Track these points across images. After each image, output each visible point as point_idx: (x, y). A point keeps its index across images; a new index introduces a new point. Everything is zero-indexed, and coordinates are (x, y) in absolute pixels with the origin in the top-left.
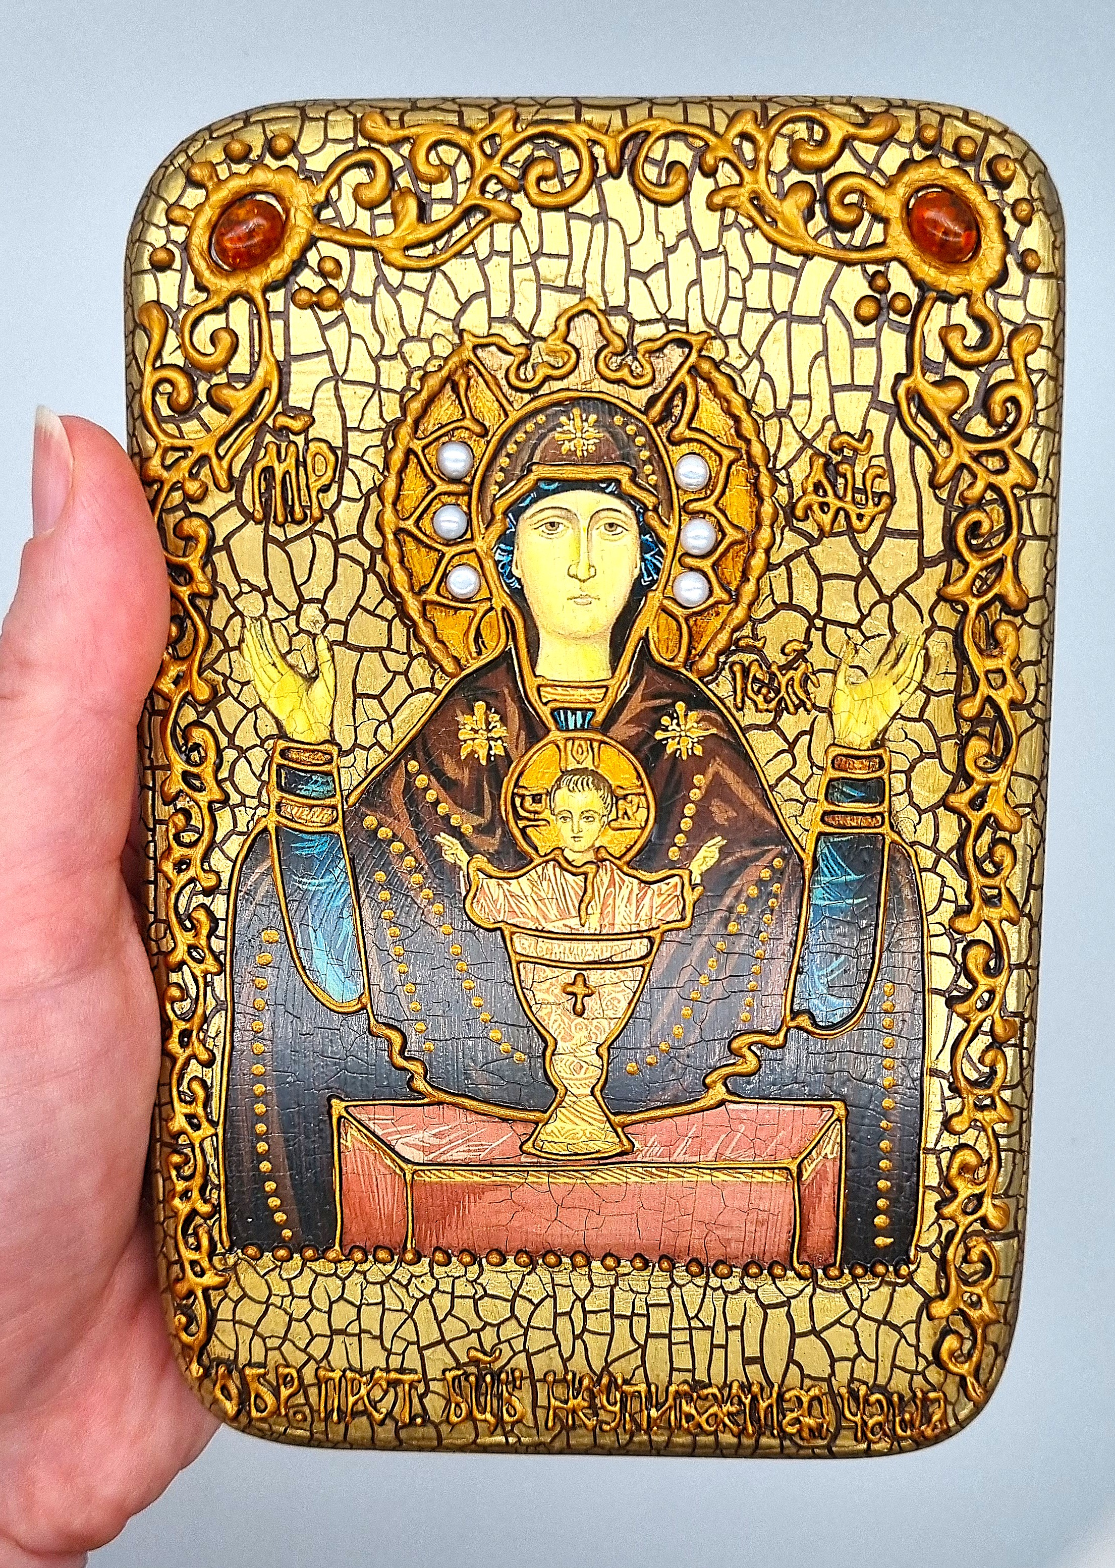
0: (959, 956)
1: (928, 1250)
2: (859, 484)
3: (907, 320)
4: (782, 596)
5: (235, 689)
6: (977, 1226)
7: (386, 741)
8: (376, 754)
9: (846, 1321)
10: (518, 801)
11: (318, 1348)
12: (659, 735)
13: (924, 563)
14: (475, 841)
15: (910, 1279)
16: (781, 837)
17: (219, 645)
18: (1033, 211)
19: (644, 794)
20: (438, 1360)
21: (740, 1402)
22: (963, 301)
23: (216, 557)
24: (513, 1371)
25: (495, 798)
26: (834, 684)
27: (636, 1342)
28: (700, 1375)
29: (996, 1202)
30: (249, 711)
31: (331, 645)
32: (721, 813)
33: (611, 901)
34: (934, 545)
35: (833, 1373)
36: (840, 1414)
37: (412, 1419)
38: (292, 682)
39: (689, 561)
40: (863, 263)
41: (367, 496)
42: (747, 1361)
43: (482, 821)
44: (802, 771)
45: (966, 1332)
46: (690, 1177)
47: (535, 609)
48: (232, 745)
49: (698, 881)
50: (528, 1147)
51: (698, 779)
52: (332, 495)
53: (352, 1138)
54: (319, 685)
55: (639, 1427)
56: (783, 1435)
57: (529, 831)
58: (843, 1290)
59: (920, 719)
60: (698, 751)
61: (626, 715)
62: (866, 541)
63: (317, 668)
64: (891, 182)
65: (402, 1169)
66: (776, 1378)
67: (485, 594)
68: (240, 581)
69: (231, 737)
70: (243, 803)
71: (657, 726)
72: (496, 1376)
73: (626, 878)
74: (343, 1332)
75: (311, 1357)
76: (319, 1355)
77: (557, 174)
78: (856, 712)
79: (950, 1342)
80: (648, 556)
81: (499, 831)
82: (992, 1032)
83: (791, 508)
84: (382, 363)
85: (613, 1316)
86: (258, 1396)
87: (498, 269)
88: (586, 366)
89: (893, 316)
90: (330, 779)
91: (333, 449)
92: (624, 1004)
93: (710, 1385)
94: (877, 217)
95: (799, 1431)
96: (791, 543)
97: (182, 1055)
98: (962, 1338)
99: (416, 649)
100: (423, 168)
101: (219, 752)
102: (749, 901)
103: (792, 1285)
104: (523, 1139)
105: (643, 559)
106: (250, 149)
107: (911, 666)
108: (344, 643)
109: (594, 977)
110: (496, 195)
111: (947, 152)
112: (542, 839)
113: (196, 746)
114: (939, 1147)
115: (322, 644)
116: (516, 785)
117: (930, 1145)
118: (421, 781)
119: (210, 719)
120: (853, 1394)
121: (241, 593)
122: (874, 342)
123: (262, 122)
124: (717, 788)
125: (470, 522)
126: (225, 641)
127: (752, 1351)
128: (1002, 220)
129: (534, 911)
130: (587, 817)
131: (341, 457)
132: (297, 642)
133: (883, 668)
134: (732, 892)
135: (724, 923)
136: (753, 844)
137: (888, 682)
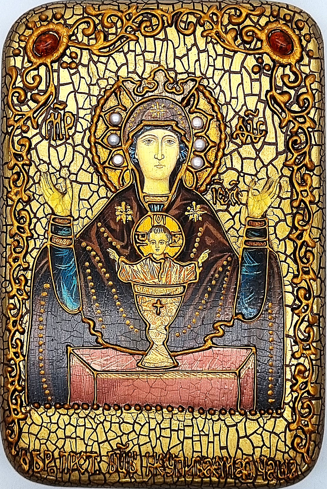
0: (295, 293)
1: (288, 404)
2: (255, 127)
3: (270, 73)
4: (229, 165)
5: (37, 197)
6: (306, 394)
7: (90, 215)
8: (86, 220)
9: (259, 432)
10: (136, 237)
11: (60, 444)
12: (186, 213)
13: (278, 154)
14: (121, 251)
15: (281, 415)
16: (230, 249)
17: (31, 182)
18: (311, 38)
20: (105, 448)
21: (219, 464)
22: (289, 67)
23: (32, 152)
24: (133, 452)
25: (129, 236)
26: (248, 195)
27: (180, 440)
28: (204, 454)
29: (312, 385)
30: (42, 205)
31: (71, 182)
32: (209, 241)
33: (170, 273)
34: (281, 147)
35: (254, 453)
36: (257, 469)
37: (95, 471)
38: (57, 194)
39: (197, 153)
40: (254, 54)
41: (85, 131)
42: (221, 448)
43: (123, 244)
44: (237, 226)
45: (303, 436)
46: (199, 375)
47: (143, 170)
48: (35, 217)
49: (201, 265)
50: (139, 364)
51: (200, 229)
52: (73, 130)
54: (67, 196)
55: (181, 474)
56: (236, 478)
57: (141, 247)
58: (257, 420)
59: (278, 208)
60: (200, 218)
61: (175, 206)
62: (258, 146)
63: (66, 190)
64: (263, 29)
65: (93, 373)
66: (233, 455)
67: (125, 164)
68: (40, 159)
69: (35, 214)
70: (38, 238)
71: (186, 210)
72: (127, 454)
73: (175, 264)
74: (70, 437)
75: (57, 447)
76: (60, 446)
77: (151, 25)
78: (256, 205)
79: (297, 440)
80: (182, 151)
81: (130, 248)
82: (308, 321)
83: (232, 134)
84: (91, 87)
85: (171, 430)
86: (37, 463)
87: (131, 56)
88: (161, 87)
89: (265, 71)
90: (70, 229)
91: (73, 115)
92: (175, 311)
93: (208, 458)
94: (259, 39)
95: (242, 476)
96: (232, 147)
97: (13, 330)
98: (302, 439)
99: (101, 183)
100: (106, 24)
101: (31, 220)
102: (219, 273)
103: (238, 418)
104: (138, 361)
105: (180, 152)
106: (48, 17)
107: (275, 189)
108: (76, 181)
109: (164, 301)
110: (130, 32)
111: (281, 19)
112: (146, 250)
113: (23, 217)
114: (291, 364)
115: (68, 182)
116: (136, 231)
117: (287, 363)
118: (102, 229)
119: (28, 208)
120: (262, 461)
121: (40, 164)
122: (259, 80)
123: (52, 9)
124: (207, 232)
125: (120, 139)
126: (34, 180)
127: (223, 444)
128: (300, 41)
129: (142, 276)
130: (161, 242)
131: (76, 118)
132: (59, 181)
133: (265, 190)
134: (213, 269)
135: (211, 281)
136: (220, 252)
137: (267, 195)
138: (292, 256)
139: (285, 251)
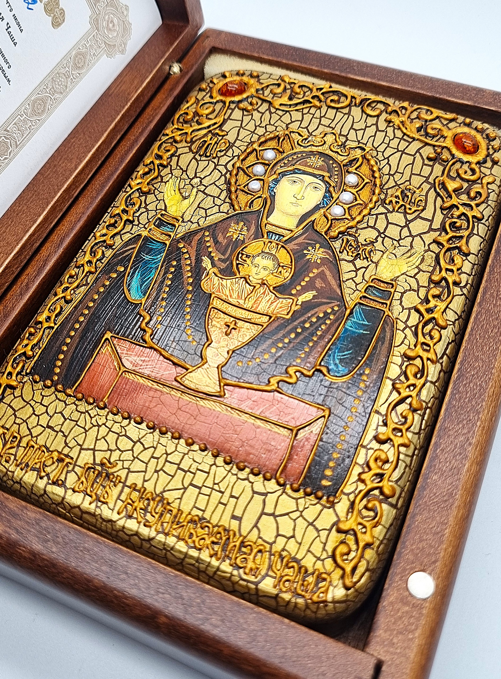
0: (404, 368)
1: (348, 495)
2: (413, 201)
3: (445, 164)
4: (371, 223)
5: (157, 192)
6: (376, 492)
7: (201, 223)
9: (294, 516)
10: (240, 255)
11: (36, 432)
12: (305, 252)
13: (431, 229)
14: (217, 263)
15: (332, 505)
17: (159, 180)
19: (291, 268)
20: (86, 457)
22: (468, 164)
23: (173, 158)
25: (232, 252)
26: (382, 256)
27: (183, 485)
28: (207, 515)
29: (390, 483)
30: (158, 200)
31: (199, 190)
32: (319, 284)
33: (260, 299)
34: (436, 225)
35: (275, 542)
36: (270, 566)
37: (58, 480)
38: (178, 197)
39: (340, 204)
42: (233, 517)
43: (223, 257)
44: (358, 280)
45: (354, 547)
47: (277, 202)
48: (145, 207)
49: (300, 303)
50: (178, 379)
51: (315, 271)
52: (222, 154)
53: (106, 350)
54: (187, 201)
56: (235, 566)
57: (240, 266)
58: (297, 499)
59: (414, 277)
60: (319, 261)
61: (296, 242)
62: (410, 217)
63: (189, 196)
64: (450, 129)
65: (120, 369)
66: (244, 533)
68: (177, 165)
69: (147, 205)
70: (138, 225)
71: (306, 249)
72: (108, 475)
73: (270, 293)
74: (52, 428)
75: (31, 434)
76: (34, 434)
77: (338, 101)
78: (387, 268)
79: (343, 549)
80: (325, 199)
81: (228, 263)
82: (410, 404)
83: (385, 200)
84: (258, 128)
85: (179, 468)
87: (308, 117)
88: (326, 146)
89: (440, 161)
90: (174, 228)
91: (229, 143)
92: (248, 337)
93: (209, 522)
94: (443, 137)
96: (381, 210)
97: (60, 295)
98: (350, 550)
99: (227, 200)
100: (296, 90)
101: (140, 208)
102: (318, 318)
103: (272, 485)
105: (323, 200)
106: (245, 74)
107: (416, 260)
108: (203, 192)
109: (240, 323)
111: (472, 128)
114: (368, 447)
115: (195, 190)
116: (242, 250)
118: (207, 238)
119: (143, 198)
120: (281, 558)
121: (176, 169)
122: (432, 166)
124: (322, 275)
126: (162, 179)
127: (238, 513)
128: (488, 148)
129: (228, 293)
130: (265, 268)
131: (231, 145)
132: (186, 187)
133: (404, 257)
134: (313, 312)
135: (304, 322)
136: (328, 298)
137: (404, 262)
138: (413, 329)
139: (407, 321)
